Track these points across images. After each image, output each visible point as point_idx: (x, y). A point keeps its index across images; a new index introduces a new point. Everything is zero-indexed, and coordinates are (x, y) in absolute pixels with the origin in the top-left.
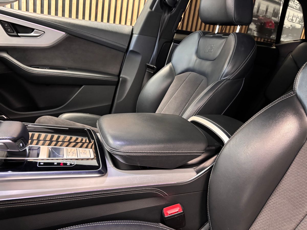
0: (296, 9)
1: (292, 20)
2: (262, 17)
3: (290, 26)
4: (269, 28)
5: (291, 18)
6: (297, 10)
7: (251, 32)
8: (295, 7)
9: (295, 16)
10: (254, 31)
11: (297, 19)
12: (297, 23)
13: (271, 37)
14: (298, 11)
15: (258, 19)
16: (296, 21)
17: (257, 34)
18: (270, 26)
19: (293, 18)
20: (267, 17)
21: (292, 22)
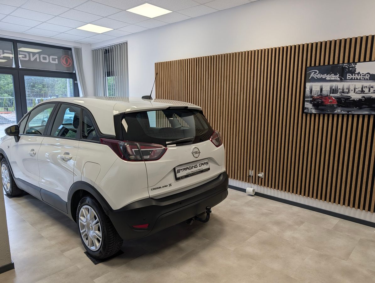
0: (365, 80)
1: (362, 91)
2: (318, 96)
3: (361, 98)
4: (329, 104)
5: (360, 89)
6: (367, 80)
7: (308, 110)
8: (362, 78)
9: (366, 87)
10: (312, 109)
11: (371, 88)
12: (372, 93)
13: (336, 111)
14: (369, 81)
15: (313, 99)
16: (369, 91)
17: (316, 111)
18: (331, 102)
19: (363, 89)
20: (323, 95)
21: (364, 93)
